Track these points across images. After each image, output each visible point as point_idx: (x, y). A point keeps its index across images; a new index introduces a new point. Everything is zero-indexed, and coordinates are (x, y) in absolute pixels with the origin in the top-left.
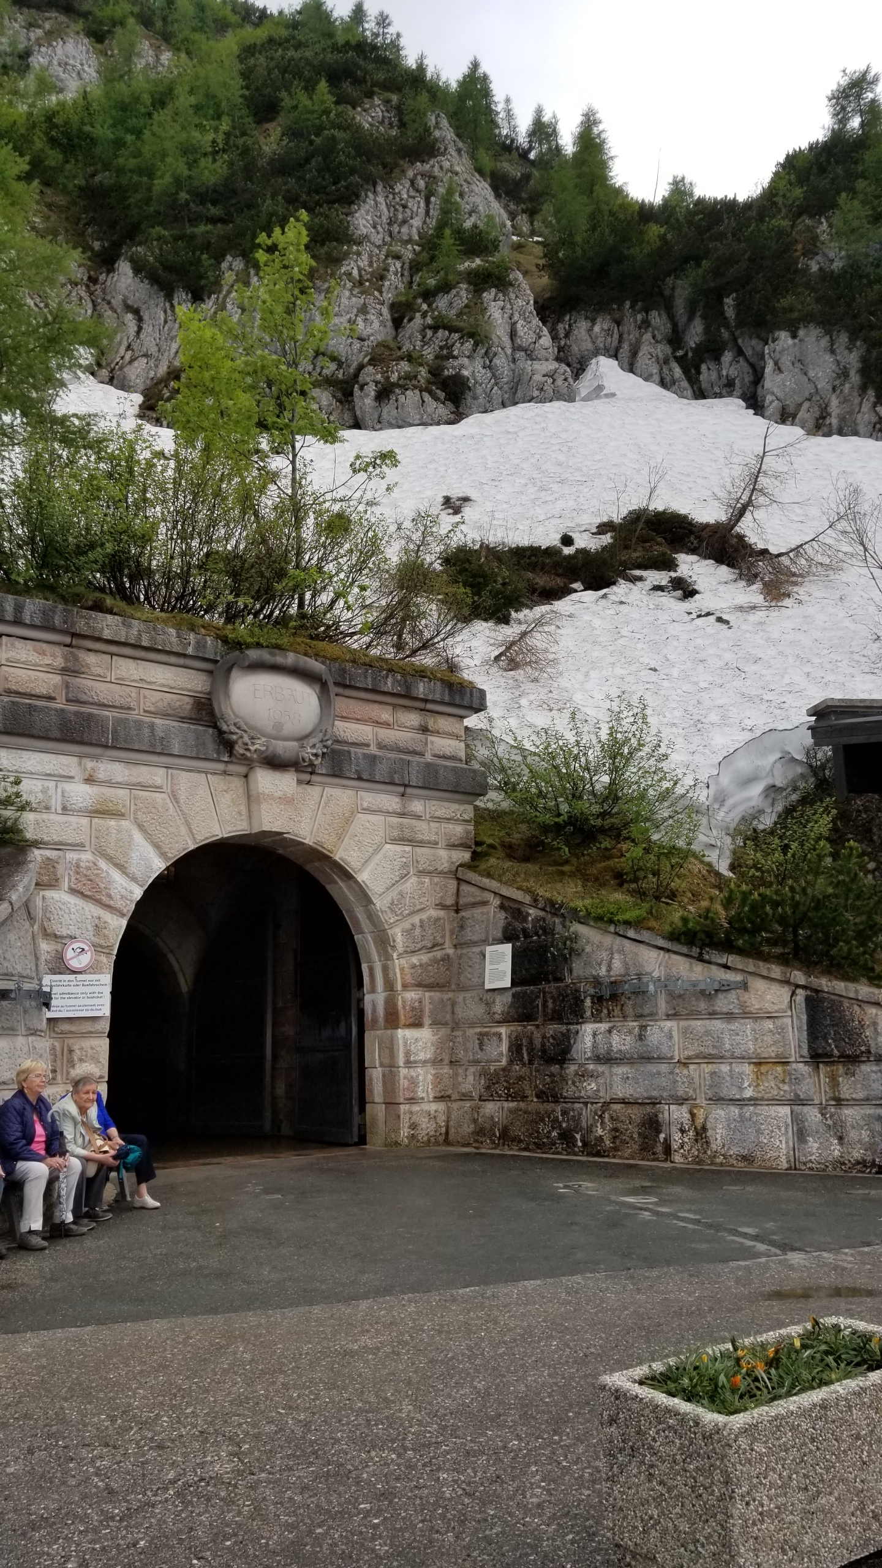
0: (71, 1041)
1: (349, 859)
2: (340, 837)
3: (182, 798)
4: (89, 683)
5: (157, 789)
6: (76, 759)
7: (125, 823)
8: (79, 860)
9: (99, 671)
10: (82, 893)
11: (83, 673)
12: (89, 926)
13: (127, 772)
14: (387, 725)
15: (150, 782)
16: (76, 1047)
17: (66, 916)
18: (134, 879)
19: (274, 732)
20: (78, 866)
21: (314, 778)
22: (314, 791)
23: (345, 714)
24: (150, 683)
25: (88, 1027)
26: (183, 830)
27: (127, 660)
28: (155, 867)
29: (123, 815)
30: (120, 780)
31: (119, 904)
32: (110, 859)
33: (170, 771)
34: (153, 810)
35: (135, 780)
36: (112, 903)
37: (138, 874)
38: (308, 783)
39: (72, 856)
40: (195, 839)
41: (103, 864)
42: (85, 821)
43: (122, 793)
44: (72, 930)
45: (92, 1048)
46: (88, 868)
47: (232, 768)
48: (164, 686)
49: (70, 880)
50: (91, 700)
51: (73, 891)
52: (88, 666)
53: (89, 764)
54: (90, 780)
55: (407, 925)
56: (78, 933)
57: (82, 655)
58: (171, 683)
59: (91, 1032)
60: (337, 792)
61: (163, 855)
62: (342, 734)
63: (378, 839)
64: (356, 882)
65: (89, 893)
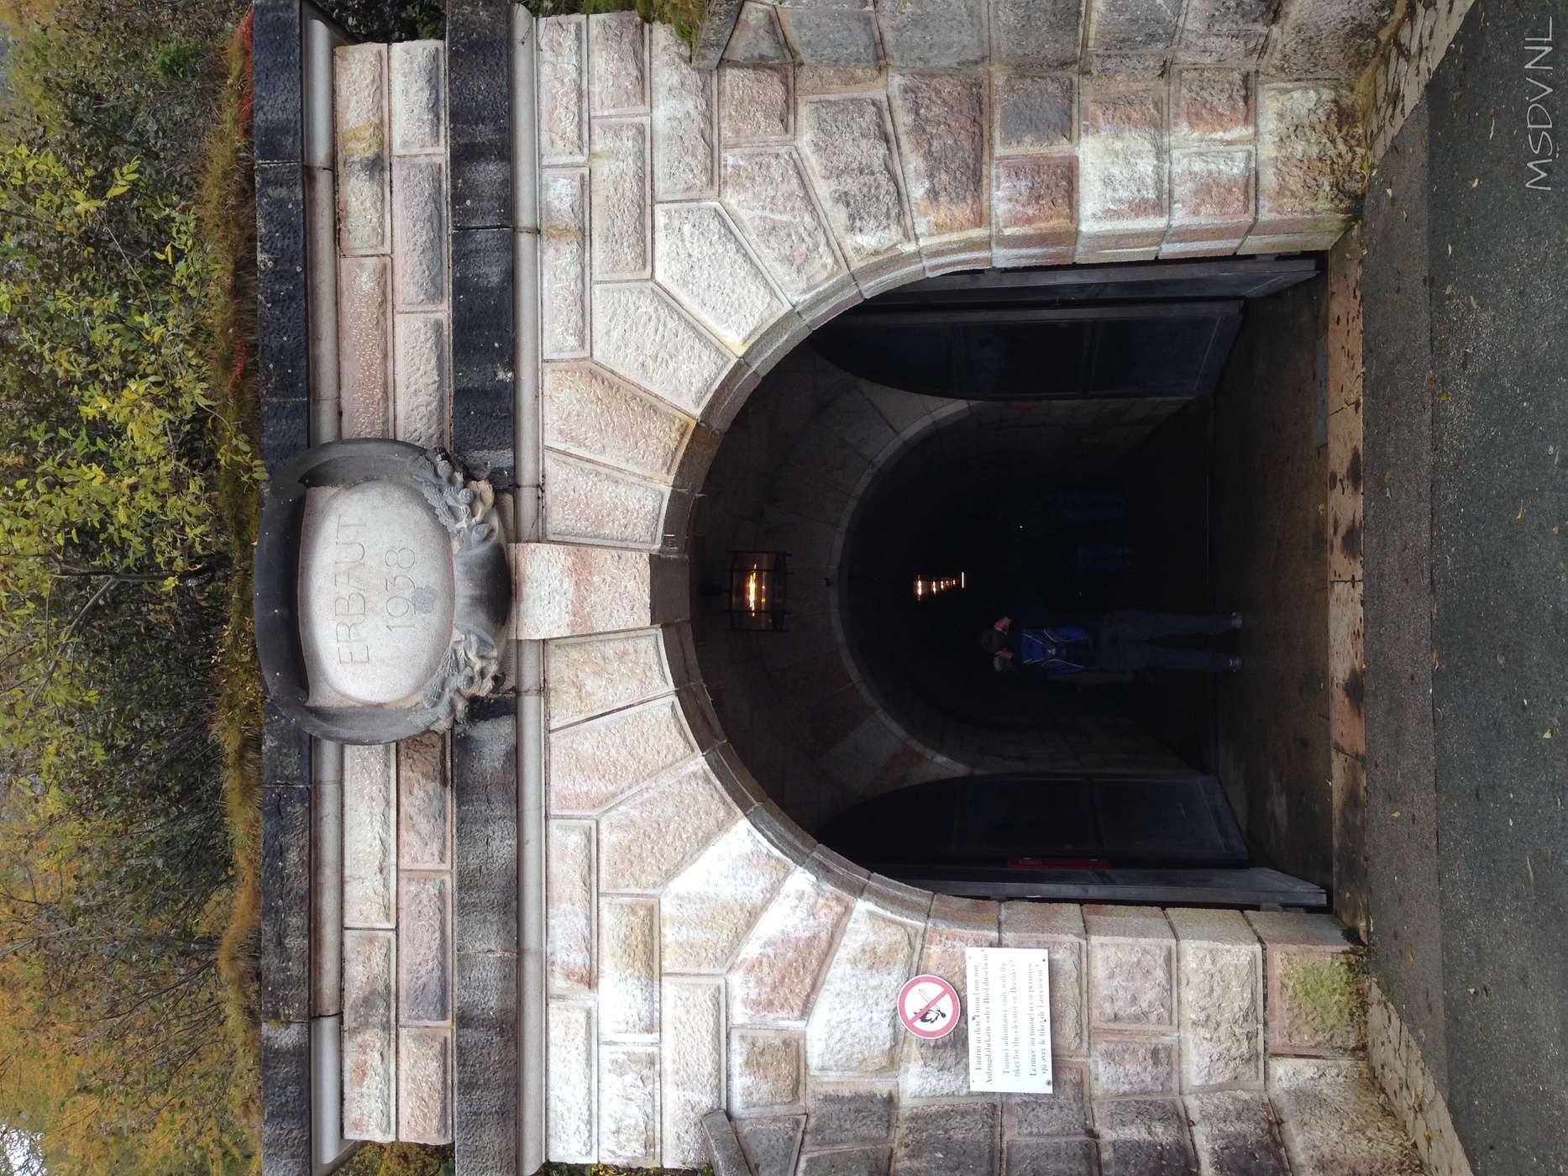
1: (697, 384)
2: (651, 406)
3: (601, 787)
4: (404, 976)
5: (592, 840)
6: (553, 1005)
7: (668, 908)
8: (744, 1002)
9: (378, 958)
10: (808, 996)
11: (387, 987)
12: (873, 982)
13: (566, 906)
14: (385, 275)
15: (580, 857)
16: (1109, 1010)
17: (855, 1027)
18: (774, 890)
19: (438, 605)
20: (756, 1004)
21: (527, 475)
22: (558, 476)
23: (378, 392)
24: (385, 852)
25: (1069, 990)
26: (666, 780)
27: (347, 896)
28: (748, 847)
29: (651, 911)
30: (581, 922)
31: (826, 918)
32: (739, 936)
33: (554, 811)
34: (635, 849)
35: (579, 893)
36: (824, 936)
37: (764, 882)
38: (540, 487)
39: (740, 1015)
40: (683, 758)
41: (751, 950)
42: (669, 987)
43: (607, 917)
44: (882, 1017)
45: (1111, 976)
46: (760, 981)
47: (530, 680)
48: (386, 822)
49: (783, 1019)
50: (437, 974)
51: (806, 1012)
52: (372, 980)
53: (558, 983)
54: (590, 981)
55: (838, 216)
56: (886, 1006)
57: (353, 994)
58: (378, 808)
59: (1079, 978)
60: (551, 415)
61: (721, 827)
62: (422, 398)
63: (646, 306)
64: (747, 354)
65: (808, 981)
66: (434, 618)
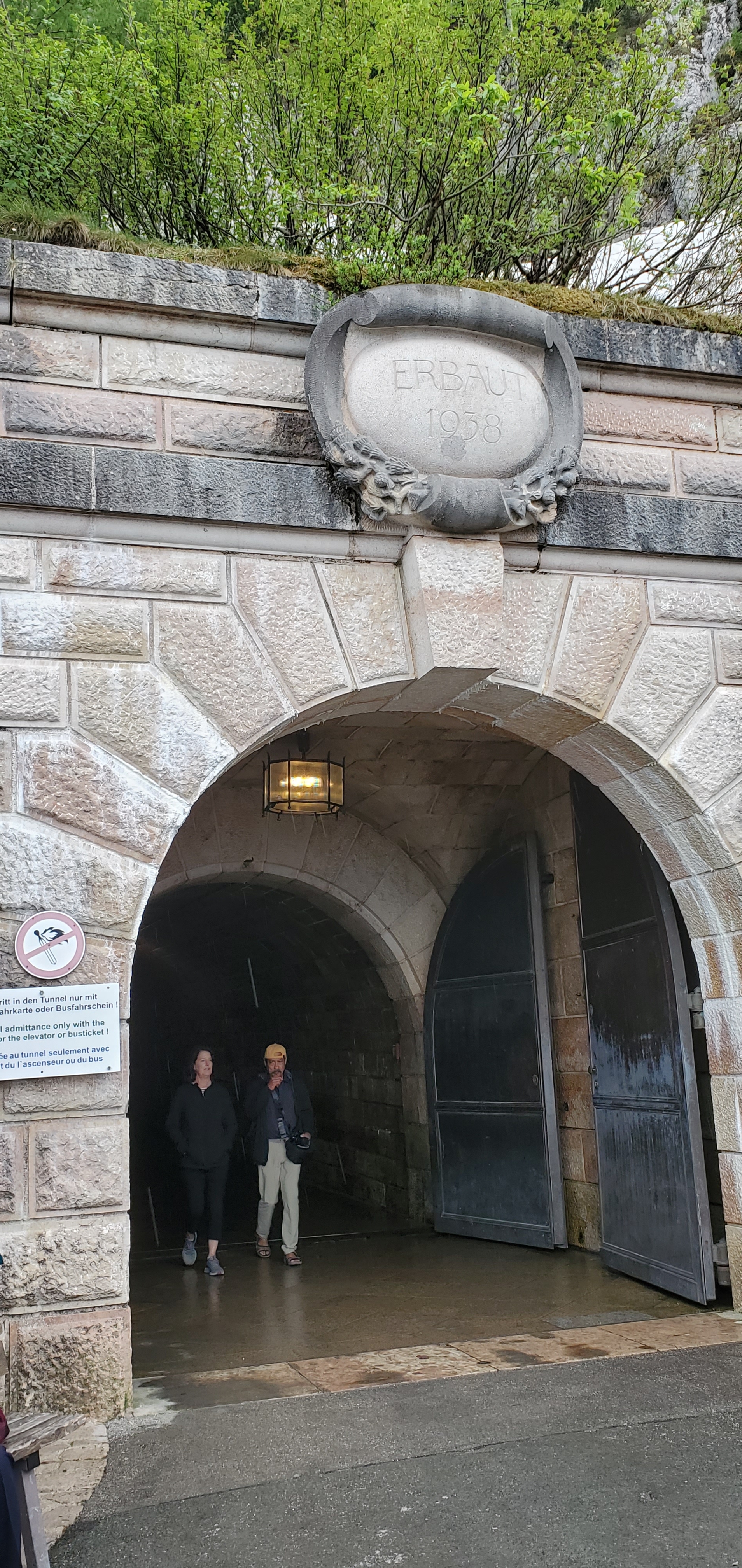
0: (45, 1128)
1: (636, 721)
2: (614, 678)
3: (262, 611)
4: (54, 392)
5: (209, 597)
6: (30, 544)
7: (140, 670)
8: (44, 747)
9: (73, 366)
10: (54, 816)
11: (41, 373)
12: (72, 884)
13: (139, 565)
14: (704, 445)
15: (191, 583)
16: (52, 1142)
17: (21, 866)
18: (166, 782)
19: (447, 461)
20: (42, 760)
21: (549, 558)
22: (553, 584)
23: (608, 427)
24: (182, 385)
25: (77, 1096)
26: (270, 678)
27: (134, 342)
28: (211, 756)
29: (137, 653)
30: (123, 580)
31: (137, 835)
32: (112, 743)
33: (233, 560)
34: (202, 641)
35: (155, 580)
36: (120, 833)
37: (175, 771)
38: (536, 569)
39: (28, 741)
40: (295, 695)
41: (98, 755)
42: (55, 668)
43: (130, 607)
44: (35, 894)
45: (90, 1142)
46: (66, 764)
47: (364, 546)
48: (213, 389)
49: (26, 788)
50: (59, 426)
51: (35, 812)
52: (49, 357)
53: (56, 551)
54: (60, 585)
56: (47, 899)
57: (36, 337)
58: (228, 384)
59: (88, 1108)
60: (602, 584)
61: (228, 731)
62: (605, 467)
63: (698, 677)
64: (658, 768)
65: (69, 815)
66: (435, 456)
